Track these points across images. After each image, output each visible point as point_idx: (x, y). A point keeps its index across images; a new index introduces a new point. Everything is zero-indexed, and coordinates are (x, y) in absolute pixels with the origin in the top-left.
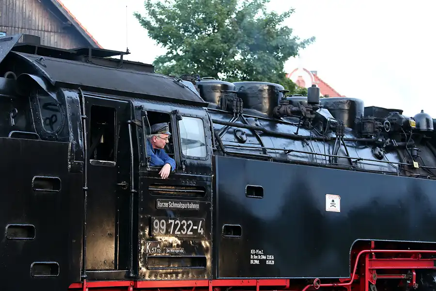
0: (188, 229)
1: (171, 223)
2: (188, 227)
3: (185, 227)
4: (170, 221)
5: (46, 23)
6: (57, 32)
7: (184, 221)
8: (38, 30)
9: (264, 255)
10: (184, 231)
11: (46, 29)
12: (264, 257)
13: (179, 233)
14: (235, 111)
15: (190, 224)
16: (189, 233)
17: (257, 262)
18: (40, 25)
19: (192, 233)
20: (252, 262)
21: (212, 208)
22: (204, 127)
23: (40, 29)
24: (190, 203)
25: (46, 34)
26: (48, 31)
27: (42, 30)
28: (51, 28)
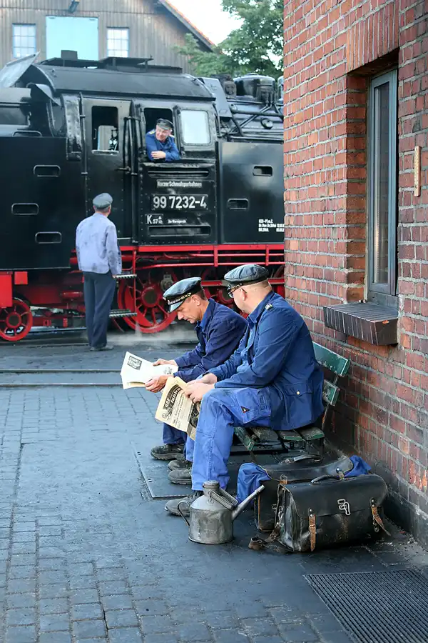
0: (189, 203)
1: (172, 199)
2: (190, 202)
3: (186, 202)
4: (170, 198)
5: (139, 5)
6: (151, 14)
7: (186, 197)
8: (131, 13)
9: (274, 223)
10: (185, 204)
11: (139, 12)
12: (274, 226)
13: (181, 207)
14: (267, 101)
15: (192, 199)
16: (191, 206)
17: (267, 230)
18: (133, 7)
19: (194, 207)
20: (260, 230)
21: (215, 186)
22: (209, 118)
23: (132, 11)
24: (192, 182)
25: (139, 16)
26: (141, 13)
27: (134, 13)
28: (144, 10)
